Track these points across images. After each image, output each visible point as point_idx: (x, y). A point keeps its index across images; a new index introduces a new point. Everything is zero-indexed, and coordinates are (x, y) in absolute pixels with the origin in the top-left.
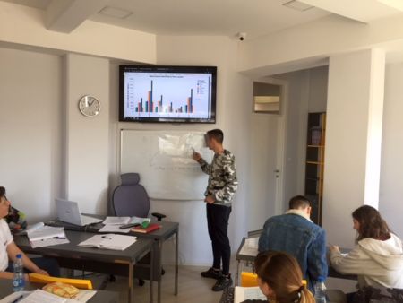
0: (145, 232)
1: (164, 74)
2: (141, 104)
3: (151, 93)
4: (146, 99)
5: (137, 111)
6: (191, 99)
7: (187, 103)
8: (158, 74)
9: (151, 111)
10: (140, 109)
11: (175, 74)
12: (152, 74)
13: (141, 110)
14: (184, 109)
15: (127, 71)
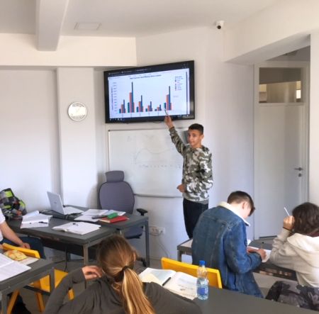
0: (109, 222)
1: (142, 75)
2: (123, 106)
3: (132, 95)
4: (128, 100)
5: (120, 112)
6: (169, 97)
7: (165, 101)
8: (137, 75)
9: (133, 111)
10: (122, 110)
11: (153, 74)
12: (132, 76)
13: (124, 112)
14: (163, 107)
15: (111, 76)
